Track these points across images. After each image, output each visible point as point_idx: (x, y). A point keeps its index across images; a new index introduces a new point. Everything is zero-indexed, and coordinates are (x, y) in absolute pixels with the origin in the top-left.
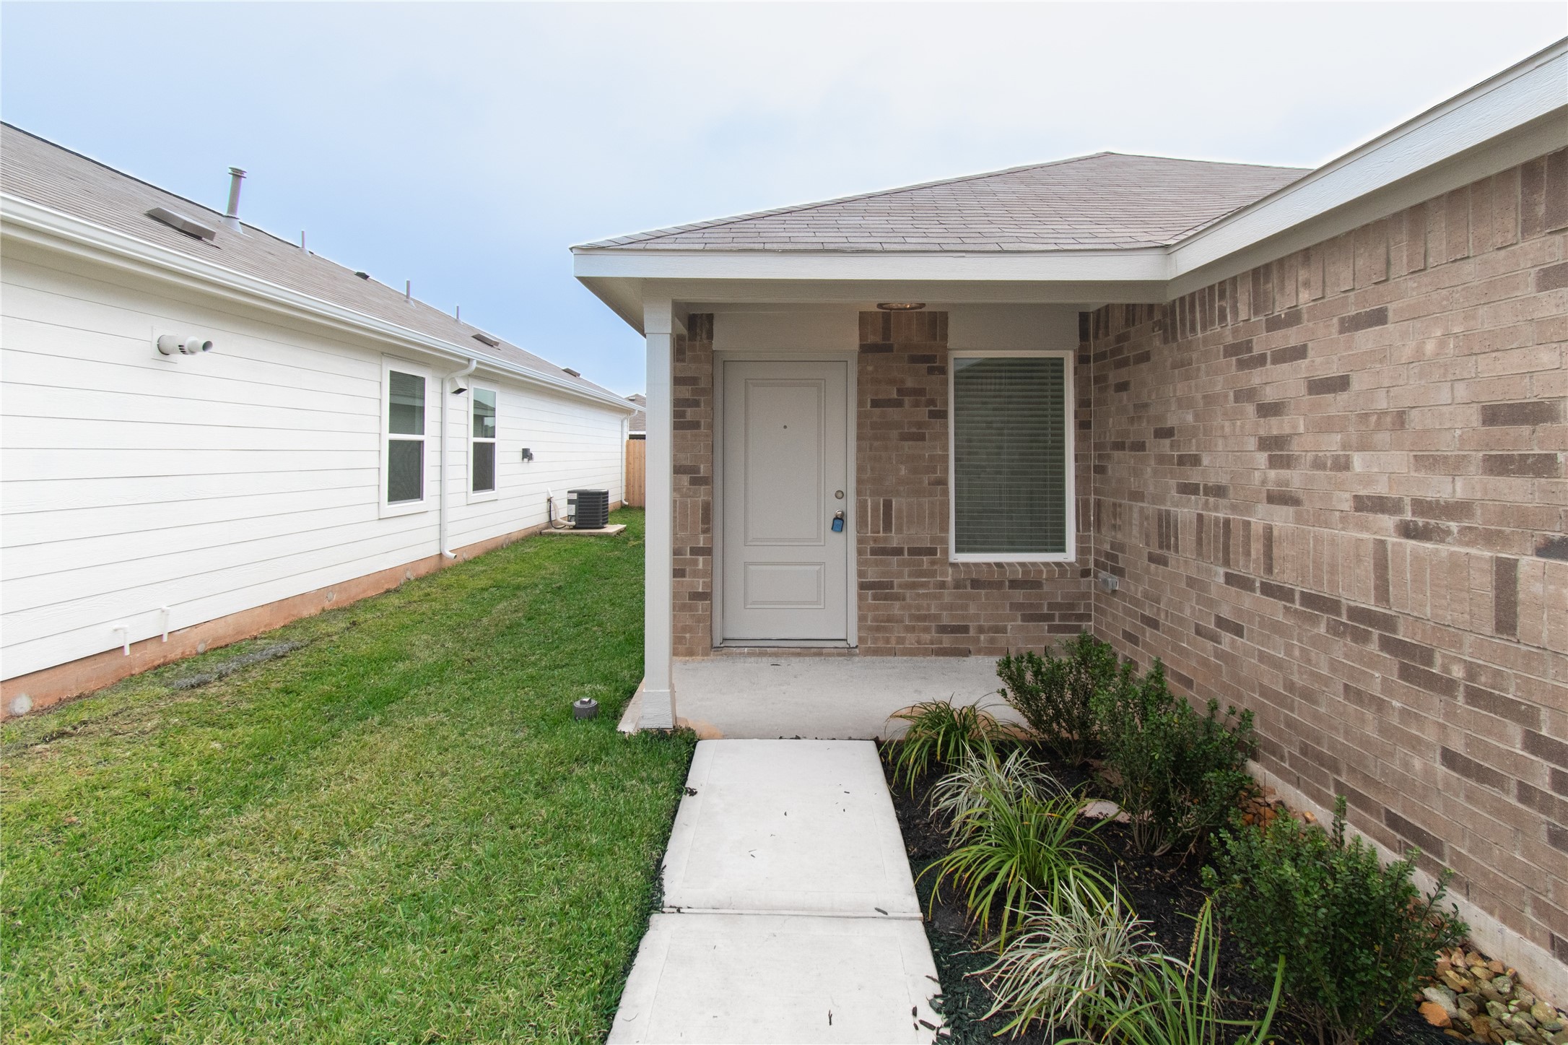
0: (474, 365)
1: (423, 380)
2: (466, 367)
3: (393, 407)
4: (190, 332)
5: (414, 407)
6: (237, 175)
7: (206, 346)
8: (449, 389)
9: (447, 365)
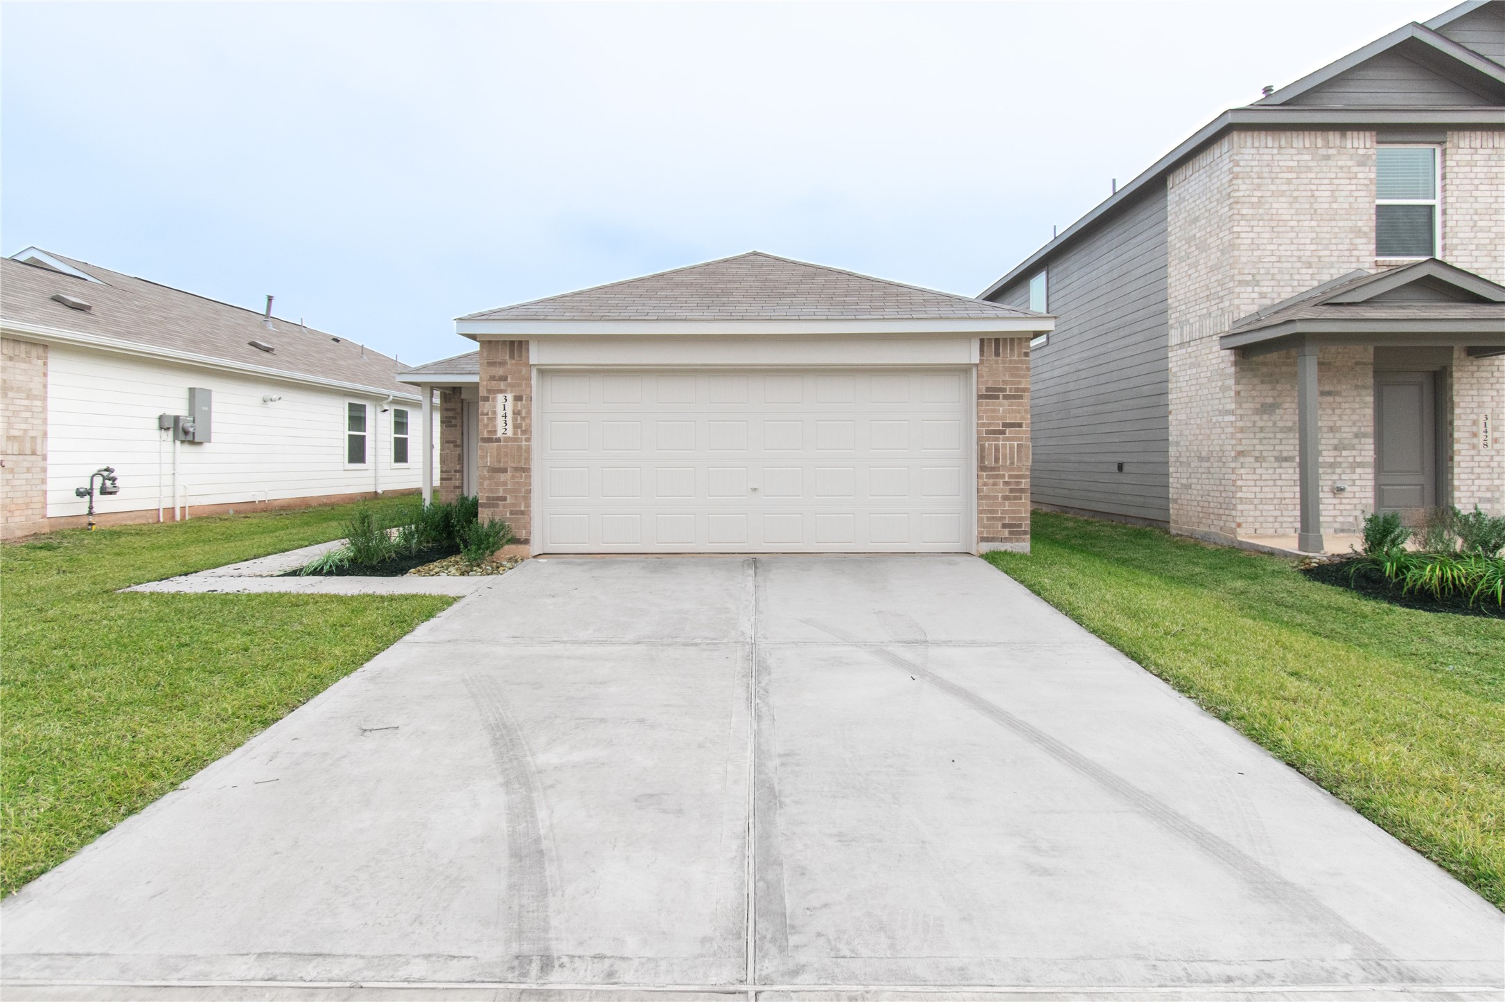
0: (391, 398)
1: (365, 406)
2: (387, 399)
3: (351, 418)
4: (273, 393)
5: (361, 417)
6: (270, 299)
7: (280, 398)
8: (379, 410)
9: (377, 399)
